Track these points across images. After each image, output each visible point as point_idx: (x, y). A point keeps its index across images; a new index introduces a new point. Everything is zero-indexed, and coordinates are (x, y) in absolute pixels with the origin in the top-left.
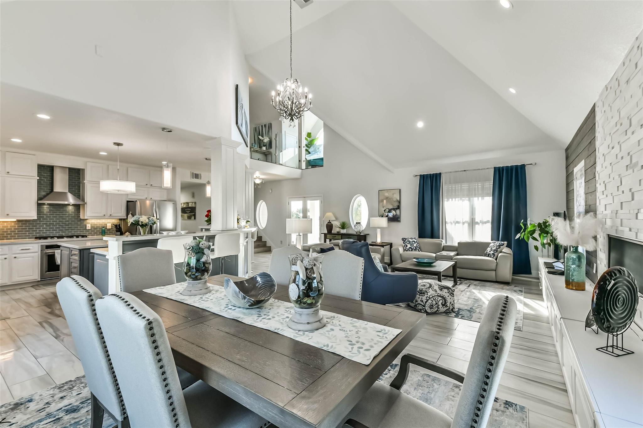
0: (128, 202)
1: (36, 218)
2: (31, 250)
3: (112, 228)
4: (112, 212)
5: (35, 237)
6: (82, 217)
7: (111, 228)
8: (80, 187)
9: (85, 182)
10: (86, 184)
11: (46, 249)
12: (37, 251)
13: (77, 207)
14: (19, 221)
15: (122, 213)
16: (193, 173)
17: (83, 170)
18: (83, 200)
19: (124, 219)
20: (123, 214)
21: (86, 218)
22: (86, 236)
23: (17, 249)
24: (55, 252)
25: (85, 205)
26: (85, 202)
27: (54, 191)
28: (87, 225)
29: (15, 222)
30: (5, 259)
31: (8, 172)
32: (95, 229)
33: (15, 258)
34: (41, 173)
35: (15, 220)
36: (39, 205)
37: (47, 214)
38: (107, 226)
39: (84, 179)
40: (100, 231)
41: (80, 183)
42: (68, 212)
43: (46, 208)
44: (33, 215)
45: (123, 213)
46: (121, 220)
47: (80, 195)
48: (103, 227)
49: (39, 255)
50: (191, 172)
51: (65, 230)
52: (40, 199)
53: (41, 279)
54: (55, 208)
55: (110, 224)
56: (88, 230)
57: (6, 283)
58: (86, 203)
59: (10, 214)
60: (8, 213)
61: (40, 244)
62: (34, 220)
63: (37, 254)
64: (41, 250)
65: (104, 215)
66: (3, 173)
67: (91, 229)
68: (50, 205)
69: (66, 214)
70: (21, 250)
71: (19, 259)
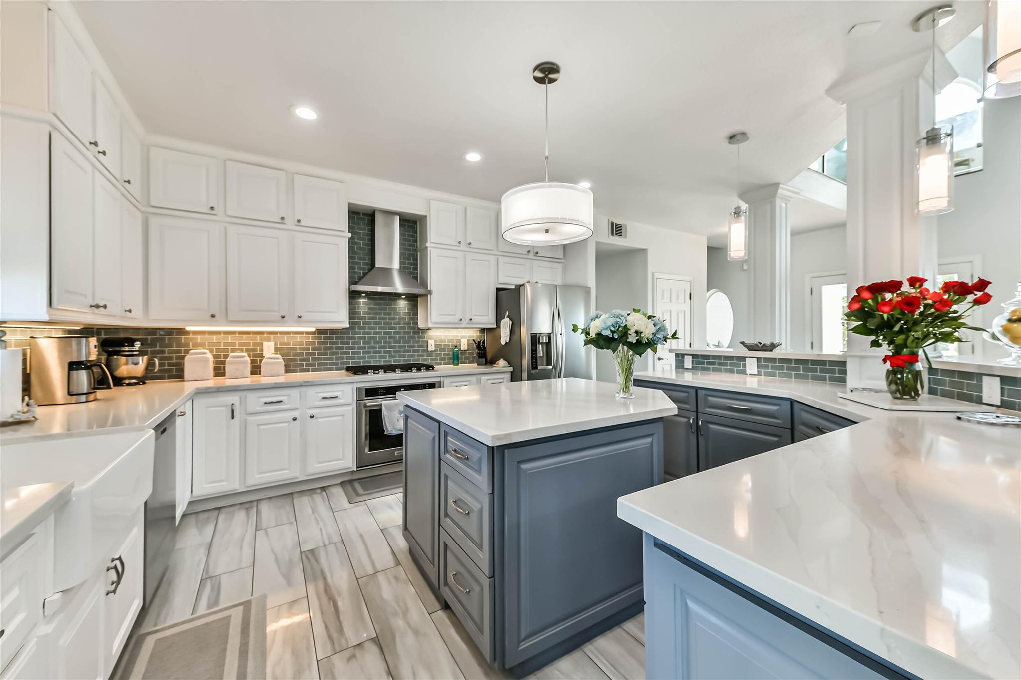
0: (498, 290)
1: (348, 326)
2: (340, 398)
3: (468, 349)
4: (473, 314)
5: (345, 366)
6: (421, 325)
7: (466, 349)
8: (417, 261)
9: (428, 244)
10: (429, 249)
11: (366, 397)
12: (350, 401)
13: (413, 299)
14: (320, 332)
15: (488, 316)
16: (612, 223)
17: (423, 218)
18: (424, 284)
19: (489, 330)
20: (488, 320)
21: (430, 326)
22: (429, 367)
23: (314, 395)
24: (381, 405)
25: (429, 296)
26: (429, 289)
27: (376, 266)
28: (429, 341)
29: (313, 333)
30: (295, 420)
31: (299, 221)
32: (441, 350)
33: (312, 417)
34: (354, 228)
35: (313, 330)
36: (354, 295)
37: (365, 318)
38: (460, 344)
39: (424, 239)
40: (449, 354)
41: (416, 251)
42: (399, 313)
43: (364, 303)
44: (340, 319)
45: (490, 316)
46: (482, 330)
47: (417, 277)
48: (456, 346)
49: (353, 408)
50: (609, 220)
51: (394, 352)
52: (353, 282)
53: (357, 468)
54: (380, 304)
55: (466, 340)
56: (431, 351)
57: (297, 478)
58: (430, 293)
59: (306, 316)
60: (300, 314)
61: (356, 386)
62: (344, 331)
63: (350, 408)
64: (357, 400)
65: (461, 320)
66: (290, 223)
67: (436, 350)
68: (371, 295)
69: (395, 319)
70: (323, 398)
71: (319, 420)
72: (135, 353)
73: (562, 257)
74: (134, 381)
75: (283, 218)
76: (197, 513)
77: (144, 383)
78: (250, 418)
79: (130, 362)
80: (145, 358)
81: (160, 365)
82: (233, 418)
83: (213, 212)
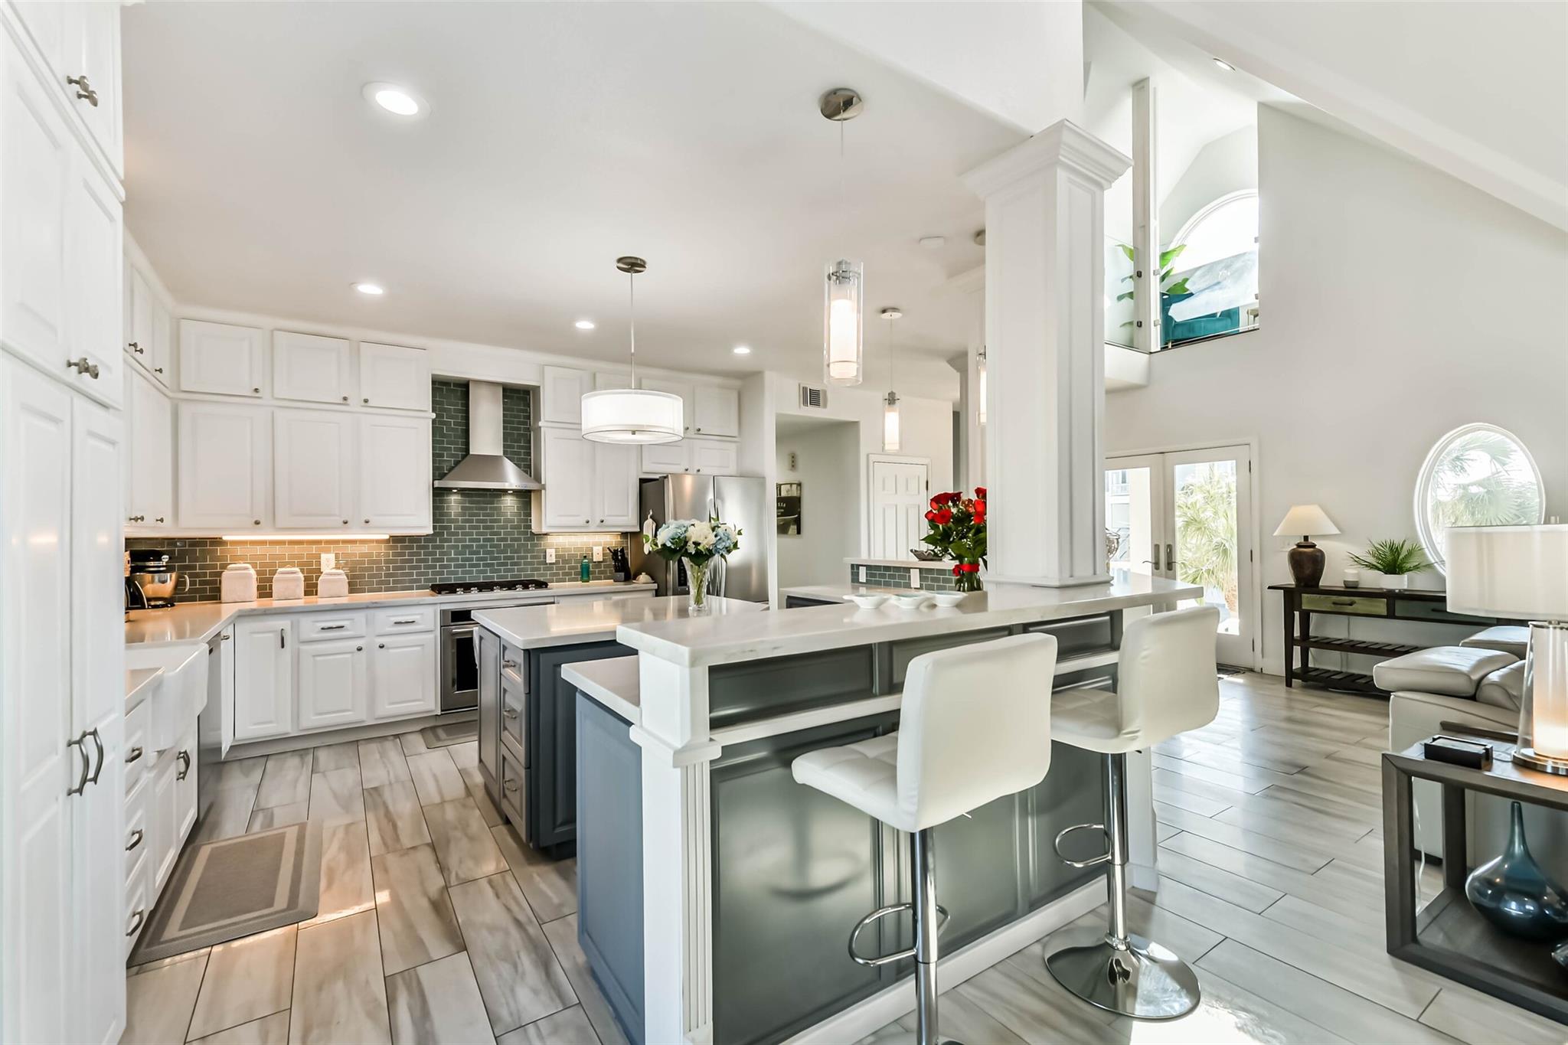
0: (642, 481)
1: (431, 532)
2: (418, 624)
3: (604, 561)
4: (606, 513)
5: (430, 584)
6: (535, 529)
7: (601, 560)
8: (530, 443)
9: (540, 424)
10: (542, 429)
11: (452, 622)
12: (431, 627)
13: (525, 497)
14: (396, 540)
15: (628, 516)
16: (805, 389)
17: (536, 389)
18: (538, 479)
19: (633, 534)
20: (630, 522)
21: (544, 531)
22: (542, 585)
23: (385, 619)
24: (472, 631)
25: (543, 491)
26: (543, 483)
27: (471, 453)
28: (547, 550)
29: (388, 541)
30: (360, 649)
31: (366, 401)
32: (565, 561)
33: (382, 647)
34: (442, 403)
35: (387, 537)
36: (439, 494)
37: (457, 521)
38: (592, 554)
39: (538, 418)
40: (576, 568)
41: (528, 430)
42: (505, 514)
43: (455, 501)
44: (422, 523)
45: (630, 517)
46: (624, 535)
47: (530, 463)
48: (585, 557)
49: (436, 637)
50: (799, 385)
51: (499, 565)
52: (439, 473)
53: (442, 711)
54: (478, 502)
55: (601, 548)
56: (550, 564)
57: (363, 721)
58: (544, 487)
59: (373, 520)
60: (366, 518)
61: (439, 608)
62: (428, 538)
63: (431, 636)
64: (441, 626)
65: (588, 522)
66: (355, 404)
67: (557, 562)
68: (463, 491)
69: (499, 521)
70: (396, 623)
71: (391, 651)
72: (162, 569)
73: (735, 433)
74: (160, 603)
75: (345, 399)
76: (239, 760)
77: (173, 605)
78: (304, 647)
79: (156, 580)
80: (174, 575)
81: (192, 583)
82: (283, 646)
83: (257, 395)
